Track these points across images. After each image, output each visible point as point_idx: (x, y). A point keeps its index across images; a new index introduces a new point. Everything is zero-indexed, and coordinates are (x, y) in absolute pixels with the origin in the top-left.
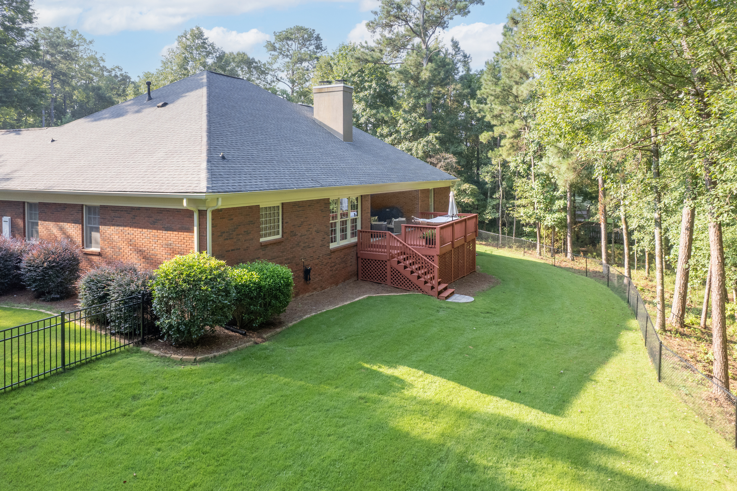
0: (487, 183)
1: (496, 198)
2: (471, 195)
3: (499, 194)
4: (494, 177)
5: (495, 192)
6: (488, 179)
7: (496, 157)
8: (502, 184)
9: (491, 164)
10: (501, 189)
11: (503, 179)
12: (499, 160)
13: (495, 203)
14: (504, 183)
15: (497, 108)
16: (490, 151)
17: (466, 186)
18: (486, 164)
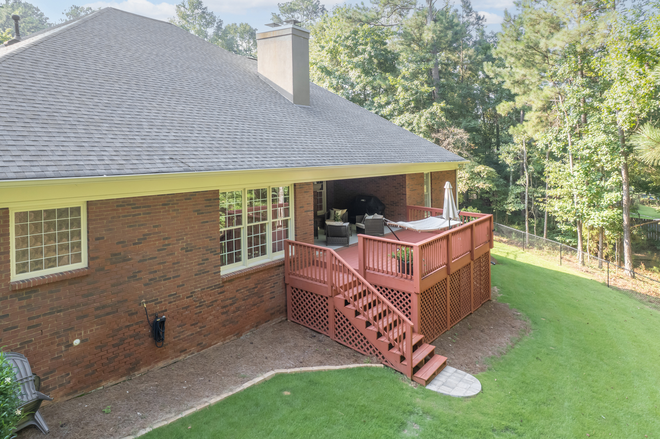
0: (507, 166)
1: (520, 185)
2: (488, 179)
3: (524, 180)
4: (518, 159)
5: (519, 178)
6: (509, 161)
7: (519, 133)
8: (527, 167)
9: (513, 143)
10: (526, 174)
11: (529, 162)
12: (523, 138)
13: (519, 191)
14: (530, 167)
15: (520, 72)
16: (512, 126)
17: (480, 168)
18: (506, 143)
